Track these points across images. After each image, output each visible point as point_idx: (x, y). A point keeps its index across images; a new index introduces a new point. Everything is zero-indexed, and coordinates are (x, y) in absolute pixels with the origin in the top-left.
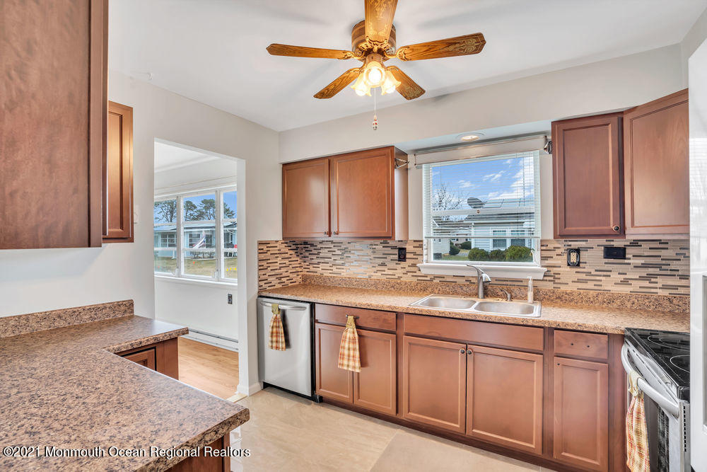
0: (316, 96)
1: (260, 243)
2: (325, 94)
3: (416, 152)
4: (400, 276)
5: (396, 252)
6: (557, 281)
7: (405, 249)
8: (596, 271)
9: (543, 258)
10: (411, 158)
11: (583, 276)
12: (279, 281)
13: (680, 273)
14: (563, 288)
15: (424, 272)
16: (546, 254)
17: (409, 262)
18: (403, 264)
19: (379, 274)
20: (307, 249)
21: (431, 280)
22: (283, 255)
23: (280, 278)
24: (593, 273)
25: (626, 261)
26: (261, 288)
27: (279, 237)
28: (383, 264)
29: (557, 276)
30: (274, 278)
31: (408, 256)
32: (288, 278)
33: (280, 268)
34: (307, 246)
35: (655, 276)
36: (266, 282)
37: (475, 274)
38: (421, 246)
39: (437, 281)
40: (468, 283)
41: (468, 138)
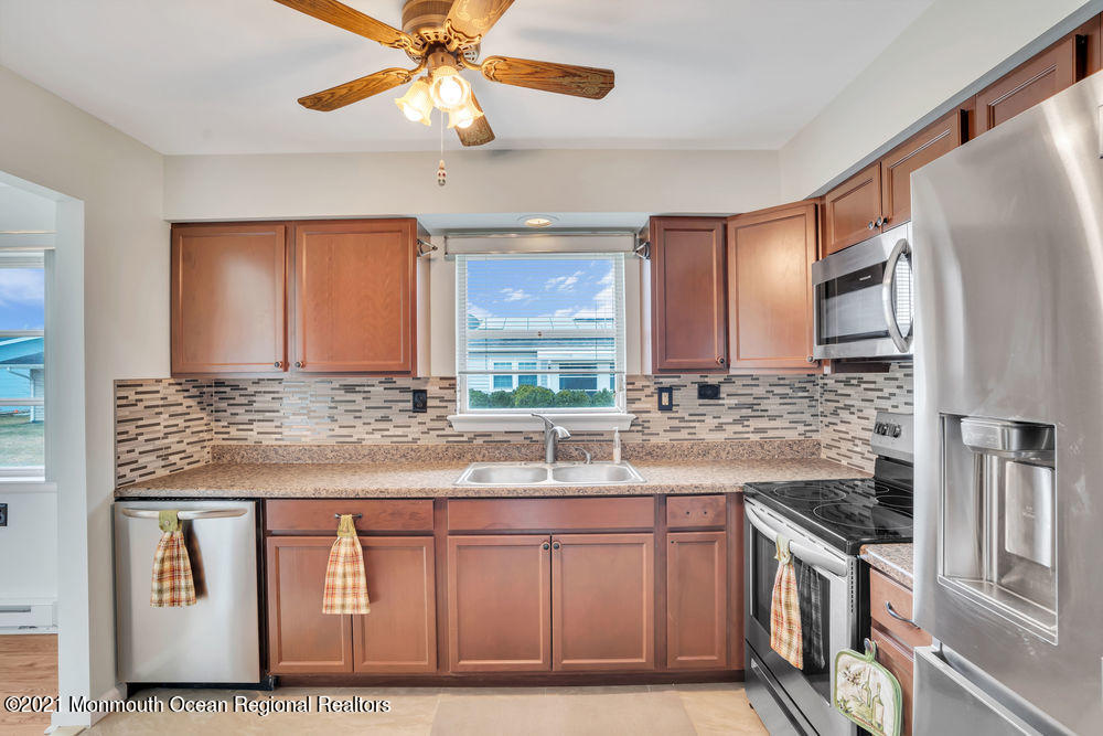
0: (302, 101)
1: (120, 385)
2: (321, 102)
3: (447, 233)
4: (416, 436)
5: (409, 396)
6: (646, 431)
7: (425, 391)
8: (691, 415)
9: (630, 401)
10: (436, 241)
11: (676, 423)
12: (163, 463)
13: (769, 413)
14: (654, 440)
15: (457, 428)
16: (634, 395)
17: (431, 413)
18: (421, 417)
19: (377, 436)
20: (223, 395)
21: (470, 441)
22: (172, 408)
23: (166, 457)
24: (687, 418)
25: (721, 402)
26: (122, 481)
27: (165, 373)
28: (385, 419)
29: (646, 424)
30: (152, 457)
31: (430, 403)
32: (183, 455)
33: (166, 436)
34: (222, 389)
35: (747, 418)
36: (134, 466)
37: (542, 427)
38: (453, 387)
39: (479, 441)
40: (528, 442)
41: (534, 222)
